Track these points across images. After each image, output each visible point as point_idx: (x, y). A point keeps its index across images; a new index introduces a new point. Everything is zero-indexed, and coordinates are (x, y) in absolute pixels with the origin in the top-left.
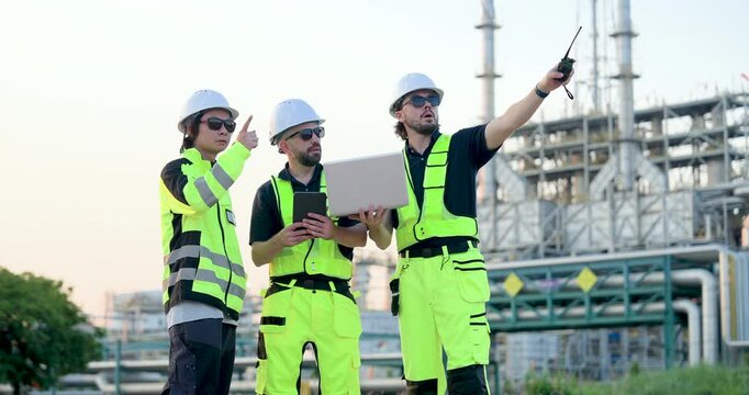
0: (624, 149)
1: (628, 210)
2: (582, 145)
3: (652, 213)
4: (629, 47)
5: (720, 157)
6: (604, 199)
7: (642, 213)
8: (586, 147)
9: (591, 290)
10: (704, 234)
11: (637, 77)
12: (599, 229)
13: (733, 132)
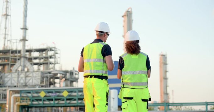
0: (22, 59)
1: (22, 75)
2: (9, 57)
3: (29, 77)
4: (25, 32)
5: (47, 63)
6: (16, 72)
7: (26, 77)
8: (10, 58)
9: (67, 97)
10: (43, 83)
11: (27, 40)
12: (14, 80)
13: (51, 57)
